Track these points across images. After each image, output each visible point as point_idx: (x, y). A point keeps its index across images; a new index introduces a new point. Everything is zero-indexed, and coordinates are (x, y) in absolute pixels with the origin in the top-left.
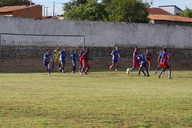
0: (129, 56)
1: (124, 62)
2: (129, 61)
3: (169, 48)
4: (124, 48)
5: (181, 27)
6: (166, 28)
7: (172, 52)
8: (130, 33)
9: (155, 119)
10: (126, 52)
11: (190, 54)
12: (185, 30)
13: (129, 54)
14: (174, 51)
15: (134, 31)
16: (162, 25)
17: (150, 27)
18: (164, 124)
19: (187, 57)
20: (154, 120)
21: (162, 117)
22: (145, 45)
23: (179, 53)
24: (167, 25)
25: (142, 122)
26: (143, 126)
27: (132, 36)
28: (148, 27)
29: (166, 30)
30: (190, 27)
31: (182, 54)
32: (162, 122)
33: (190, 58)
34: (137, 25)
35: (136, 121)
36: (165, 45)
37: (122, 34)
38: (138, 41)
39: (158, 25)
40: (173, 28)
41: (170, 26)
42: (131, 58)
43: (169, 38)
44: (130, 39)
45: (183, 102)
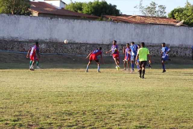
0: (10, 49)
1: (4, 55)
2: (10, 55)
3: (51, 42)
4: (4, 40)
5: (64, 20)
6: (48, 21)
7: (54, 46)
8: (11, 25)
9: (25, 112)
10: (7, 44)
11: (73, 48)
12: (68, 23)
13: (11, 47)
14: (57, 45)
15: (15, 23)
16: (45, 18)
17: (32, 20)
18: (33, 118)
19: (69, 52)
20: (24, 114)
21: (33, 110)
22: (27, 38)
23: (62, 47)
24: (50, 18)
25: (10, 116)
26: (10, 120)
27: (13, 28)
28: (30, 20)
29: (49, 23)
30: (73, 20)
31: (65, 48)
32: (32, 116)
33: (73, 52)
34: (18, 17)
35: (4, 115)
36: (48, 38)
37: (3, 26)
38: (19, 34)
39: (40, 17)
40: (56, 21)
41: (53, 19)
42: (12, 51)
43: (52, 31)
44: (12, 32)
45: (59, 95)
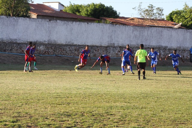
0: (9, 51)
1: (3, 57)
2: (9, 56)
3: (50, 43)
4: (3, 42)
5: (63, 22)
6: (47, 23)
7: (53, 48)
8: (10, 27)
9: (24, 113)
10: (5, 46)
11: (71, 50)
12: (67, 25)
13: (9, 49)
14: (55, 47)
15: (14, 25)
16: (43, 20)
17: (31, 22)
18: (32, 119)
19: (68, 53)
20: (23, 115)
21: (32, 112)
22: (26, 40)
23: (61, 49)
24: (48, 20)
25: (9, 117)
26: (9, 121)
27: (12, 30)
28: (28, 22)
29: (47, 25)
30: (72, 22)
31: (64, 50)
32: (31, 117)
33: (72, 54)
35: (3, 116)
36: (46, 40)
37: (2, 28)
38: (18, 36)
39: (39, 19)
40: (55, 23)
41: (51, 21)
42: (11, 53)
43: (51, 33)
44: (11, 34)
45: (58, 96)
